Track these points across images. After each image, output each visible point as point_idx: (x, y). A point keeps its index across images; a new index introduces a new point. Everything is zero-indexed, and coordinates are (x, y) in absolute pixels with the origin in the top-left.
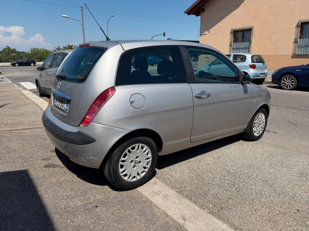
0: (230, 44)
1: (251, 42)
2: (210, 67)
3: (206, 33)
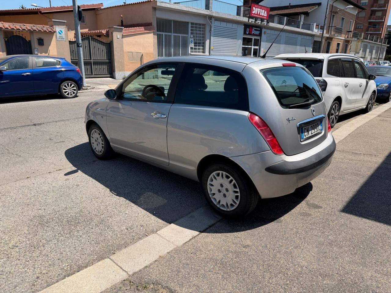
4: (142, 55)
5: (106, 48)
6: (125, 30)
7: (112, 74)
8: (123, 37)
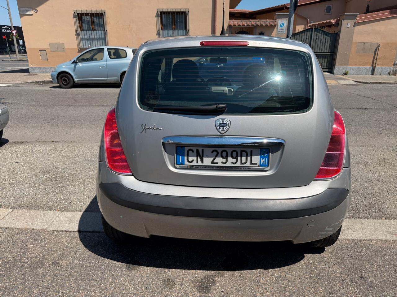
0: (76, 32)
1: (107, 30)
2: (75, 66)
3: (31, 14)
4: (379, 46)
5: (330, 39)
6: (361, 17)
7: (331, 68)
8: (355, 25)
